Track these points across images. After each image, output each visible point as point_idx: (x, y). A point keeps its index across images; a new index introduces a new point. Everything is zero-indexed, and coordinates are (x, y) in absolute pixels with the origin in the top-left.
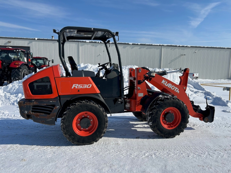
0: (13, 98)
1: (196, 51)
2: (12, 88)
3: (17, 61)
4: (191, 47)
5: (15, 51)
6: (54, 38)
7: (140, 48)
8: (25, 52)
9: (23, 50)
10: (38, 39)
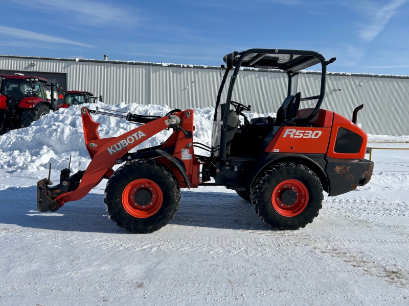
0: (5, 157)
1: (361, 84)
2: (6, 141)
3: (32, 97)
4: (352, 75)
5: (28, 80)
6: (107, 59)
7: (257, 78)
8: (47, 82)
9: (42, 79)
10: (80, 61)
